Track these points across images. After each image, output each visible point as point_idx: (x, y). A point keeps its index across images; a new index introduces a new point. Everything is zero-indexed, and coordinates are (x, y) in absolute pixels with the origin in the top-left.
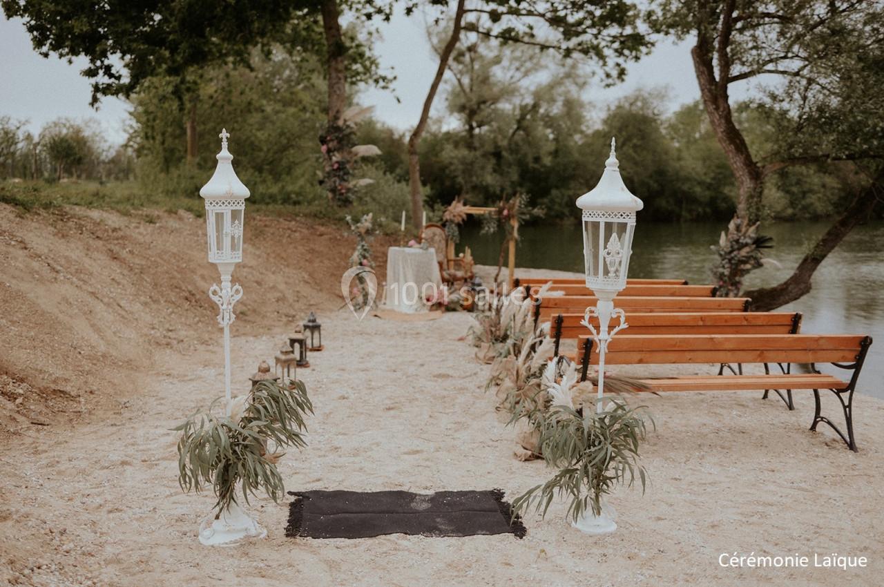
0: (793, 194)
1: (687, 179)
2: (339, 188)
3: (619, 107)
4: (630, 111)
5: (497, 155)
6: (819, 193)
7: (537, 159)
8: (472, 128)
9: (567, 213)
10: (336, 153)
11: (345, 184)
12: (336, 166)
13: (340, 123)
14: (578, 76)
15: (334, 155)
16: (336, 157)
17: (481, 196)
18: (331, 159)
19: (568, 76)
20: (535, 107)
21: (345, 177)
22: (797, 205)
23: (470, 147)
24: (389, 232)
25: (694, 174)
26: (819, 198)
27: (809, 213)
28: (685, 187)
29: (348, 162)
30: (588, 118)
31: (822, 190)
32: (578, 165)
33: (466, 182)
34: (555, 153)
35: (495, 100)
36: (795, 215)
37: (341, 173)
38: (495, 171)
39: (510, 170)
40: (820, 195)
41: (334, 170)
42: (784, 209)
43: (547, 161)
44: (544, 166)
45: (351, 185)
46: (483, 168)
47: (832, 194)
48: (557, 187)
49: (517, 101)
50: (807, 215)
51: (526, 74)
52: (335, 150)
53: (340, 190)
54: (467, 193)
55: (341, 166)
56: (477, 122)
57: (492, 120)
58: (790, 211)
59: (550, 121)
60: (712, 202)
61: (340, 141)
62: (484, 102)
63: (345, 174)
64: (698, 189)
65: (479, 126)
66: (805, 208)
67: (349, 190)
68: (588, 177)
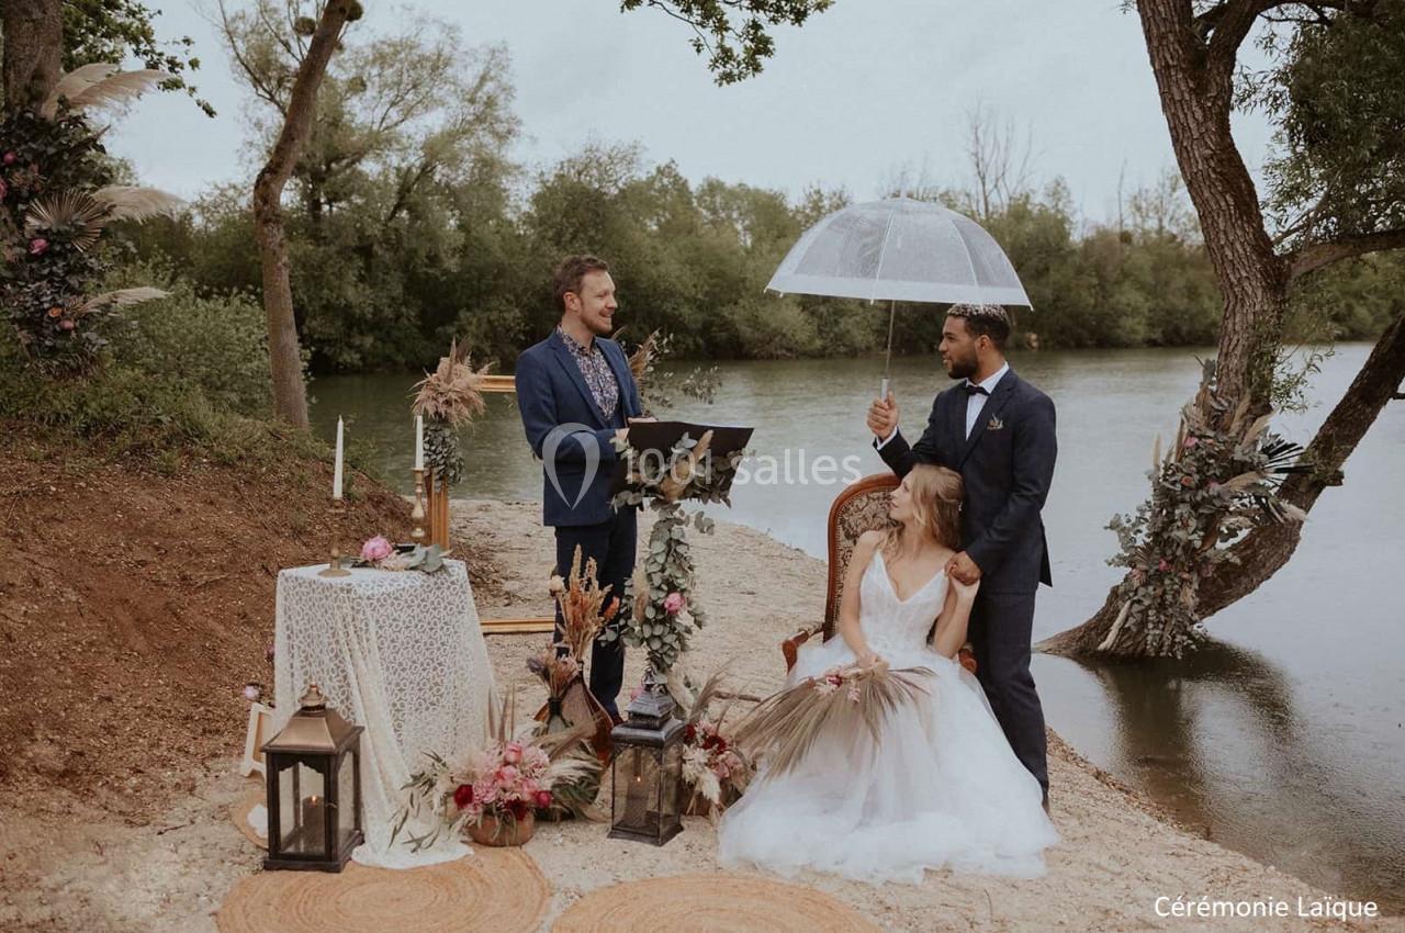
0: (821, 317)
1: (669, 294)
2: (54, 313)
3: (560, 177)
4: (579, 182)
5: (365, 251)
6: (857, 315)
7: (433, 259)
8: (316, 205)
9: (488, 351)
10: (36, 205)
11: (75, 302)
12: (40, 244)
13: (49, 110)
14: (498, 120)
15: (30, 211)
16: (41, 218)
17: (339, 323)
18: (21, 224)
19: (479, 119)
20: (427, 170)
21: (74, 281)
22: (828, 333)
23: (316, 237)
24: (228, 453)
25: (679, 287)
26: (857, 323)
27: (844, 345)
28: (668, 307)
29: (81, 233)
30: (512, 193)
31: (861, 310)
32: (501, 271)
33: (310, 300)
34: (464, 251)
35: (359, 156)
36: (825, 348)
37: (59, 268)
38: (362, 279)
39: (388, 278)
40: (858, 318)
41: (31, 258)
42: (811, 340)
43: (452, 264)
44: (446, 272)
45: (92, 305)
46: (340, 276)
47: (873, 316)
48: (469, 308)
49: (394, 160)
50: (842, 349)
51: (408, 113)
52: (33, 194)
53: (57, 320)
54: (314, 318)
55: (59, 244)
56: (326, 194)
57: (351, 193)
58: (818, 343)
59: (453, 196)
60: (706, 329)
61: (50, 166)
62: (337, 159)
63: (70, 271)
64: (685, 310)
65: (329, 202)
66: (839, 338)
67: (86, 319)
68: (519, 290)
